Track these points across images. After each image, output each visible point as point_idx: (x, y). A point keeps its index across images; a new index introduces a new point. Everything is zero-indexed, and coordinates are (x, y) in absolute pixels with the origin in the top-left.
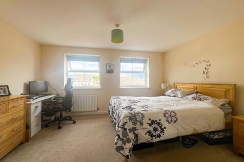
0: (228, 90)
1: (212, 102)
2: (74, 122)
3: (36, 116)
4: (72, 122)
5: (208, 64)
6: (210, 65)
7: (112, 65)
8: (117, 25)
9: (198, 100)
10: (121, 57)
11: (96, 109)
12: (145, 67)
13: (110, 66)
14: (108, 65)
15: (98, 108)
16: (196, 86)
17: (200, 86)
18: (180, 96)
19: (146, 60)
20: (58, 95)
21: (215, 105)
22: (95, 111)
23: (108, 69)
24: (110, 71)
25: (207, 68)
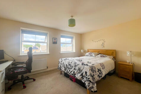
0: (113, 52)
1: (109, 57)
2: (34, 80)
3: (2, 83)
4: (33, 80)
5: (104, 41)
6: (105, 42)
7: (56, 39)
8: (72, 16)
9: (103, 57)
10: (61, 34)
11: (46, 68)
12: (72, 41)
13: (55, 39)
14: (54, 39)
15: (47, 67)
16: (99, 51)
17: (101, 51)
18: (94, 55)
19: (73, 37)
20: (14, 60)
21: (111, 58)
22: (45, 69)
23: (54, 41)
24: (55, 43)
25: (104, 43)
